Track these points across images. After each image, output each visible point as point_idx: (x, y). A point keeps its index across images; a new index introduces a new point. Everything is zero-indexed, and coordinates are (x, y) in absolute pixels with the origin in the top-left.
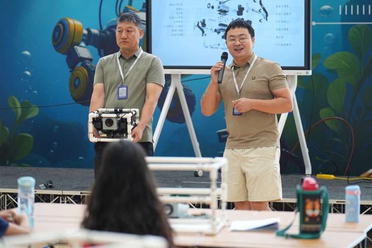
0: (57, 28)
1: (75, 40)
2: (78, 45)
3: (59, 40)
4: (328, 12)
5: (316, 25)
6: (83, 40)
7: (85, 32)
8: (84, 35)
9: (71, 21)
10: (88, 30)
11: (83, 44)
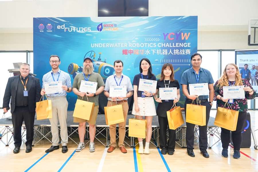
0: (70, 66)
1: (76, 70)
2: (77, 72)
3: (70, 70)
4: (157, 61)
5: (153, 66)
6: (78, 70)
7: (79, 67)
8: (79, 68)
9: (74, 64)
10: (80, 67)
11: (78, 71)
